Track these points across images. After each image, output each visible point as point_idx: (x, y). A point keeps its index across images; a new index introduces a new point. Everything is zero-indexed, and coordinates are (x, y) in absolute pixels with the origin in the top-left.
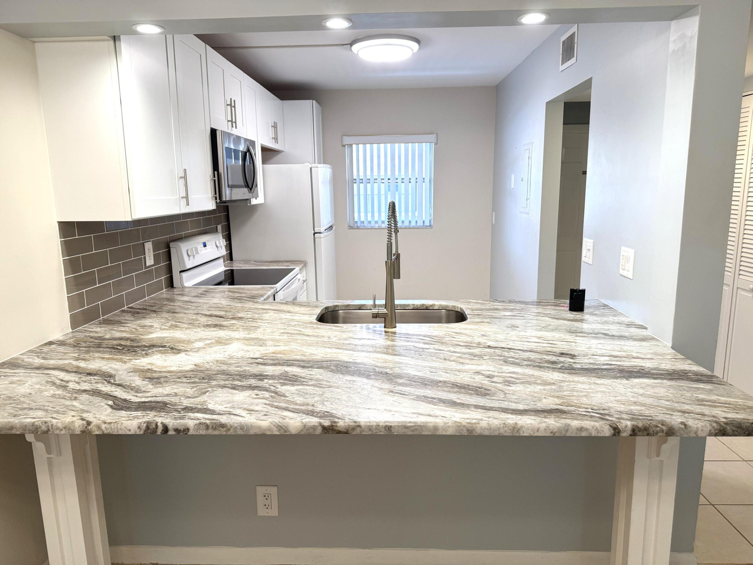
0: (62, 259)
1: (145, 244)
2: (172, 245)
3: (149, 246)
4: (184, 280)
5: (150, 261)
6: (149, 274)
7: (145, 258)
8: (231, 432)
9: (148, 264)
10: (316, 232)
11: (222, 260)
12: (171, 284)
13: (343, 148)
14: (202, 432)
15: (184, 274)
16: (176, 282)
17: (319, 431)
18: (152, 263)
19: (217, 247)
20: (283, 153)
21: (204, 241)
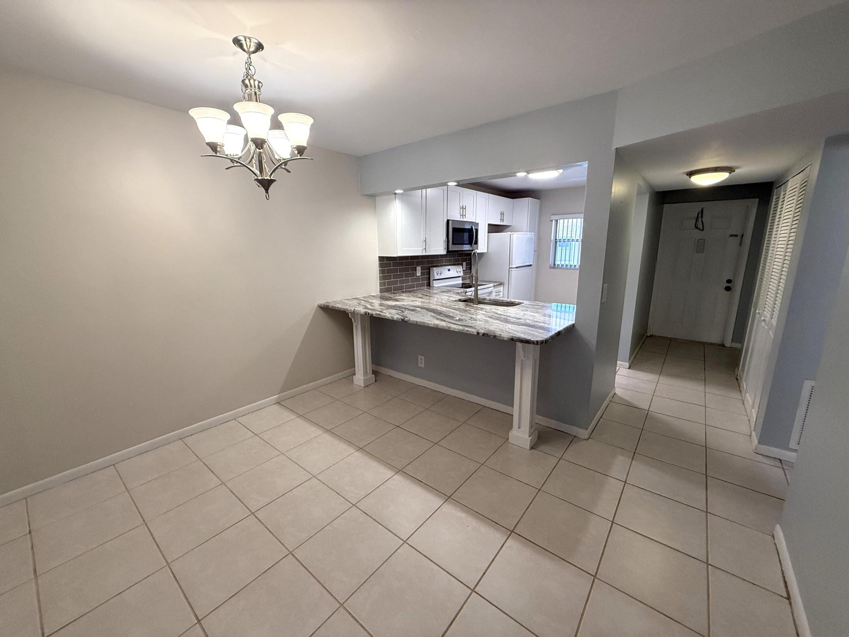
0: (378, 269)
1: (417, 267)
2: (431, 268)
3: (419, 269)
4: (434, 284)
5: (419, 274)
6: (418, 279)
7: (416, 273)
8: (382, 317)
9: (417, 275)
10: (510, 267)
11: (461, 278)
12: (429, 285)
13: (551, 222)
14: (376, 316)
15: (434, 281)
16: (431, 285)
17: (400, 320)
18: (420, 275)
19: (457, 272)
20: (510, 227)
21: (449, 268)
